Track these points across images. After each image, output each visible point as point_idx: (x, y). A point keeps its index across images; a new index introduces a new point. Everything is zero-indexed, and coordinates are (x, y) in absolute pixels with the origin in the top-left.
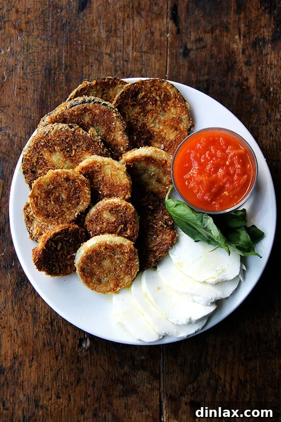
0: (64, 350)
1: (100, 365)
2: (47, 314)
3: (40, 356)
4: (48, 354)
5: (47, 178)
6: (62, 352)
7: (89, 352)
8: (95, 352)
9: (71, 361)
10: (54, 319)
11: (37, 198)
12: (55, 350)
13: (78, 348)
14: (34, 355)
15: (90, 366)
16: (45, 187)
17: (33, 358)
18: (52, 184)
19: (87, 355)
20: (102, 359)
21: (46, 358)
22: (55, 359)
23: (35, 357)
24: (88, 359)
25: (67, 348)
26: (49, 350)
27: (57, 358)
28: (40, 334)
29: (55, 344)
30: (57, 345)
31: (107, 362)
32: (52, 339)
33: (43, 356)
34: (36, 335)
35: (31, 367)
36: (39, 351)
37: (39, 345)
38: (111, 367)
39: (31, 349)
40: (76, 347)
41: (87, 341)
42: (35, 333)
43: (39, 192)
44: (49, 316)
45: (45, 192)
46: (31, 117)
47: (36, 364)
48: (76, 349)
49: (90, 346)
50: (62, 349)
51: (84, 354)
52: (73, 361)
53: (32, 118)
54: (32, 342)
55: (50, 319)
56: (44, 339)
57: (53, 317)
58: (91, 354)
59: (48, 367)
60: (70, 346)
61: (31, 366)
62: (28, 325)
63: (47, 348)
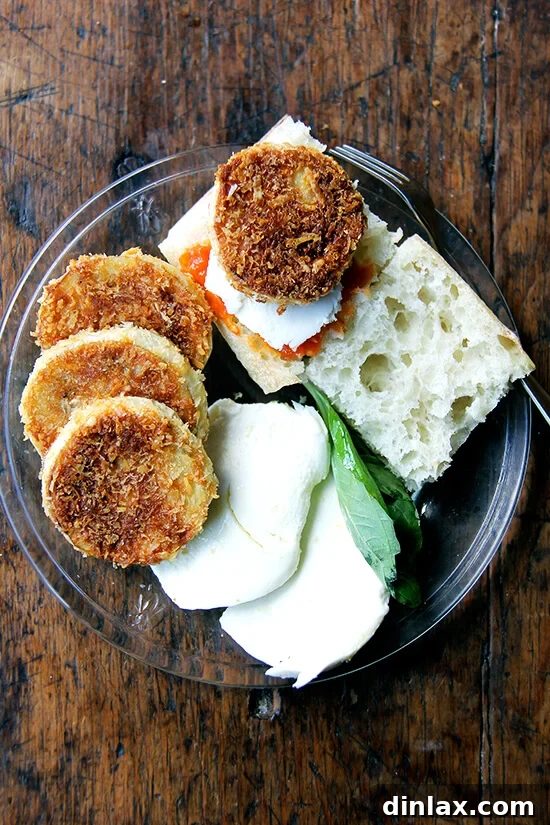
0: (208, 723)
1: (311, 765)
2: (163, 619)
3: (139, 739)
4: (164, 734)
5: (117, 266)
6: (203, 729)
7: (278, 729)
8: (296, 732)
9: (230, 752)
10: (181, 634)
11: (67, 302)
12: (183, 723)
13: (248, 718)
14: (125, 736)
15: (281, 769)
16: (101, 286)
17: (120, 746)
18: (122, 288)
19: (272, 739)
20: (317, 748)
21: (158, 746)
22: (183, 749)
23: (126, 743)
24: (275, 750)
25: (217, 717)
26: (167, 723)
27: (188, 744)
28: (141, 679)
29: (183, 705)
30: (188, 709)
31: (329, 759)
32: (174, 692)
33: (149, 739)
34: (129, 680)
35: (114, 769)
36: (138, 725)
37: (138, 708)
38: (341, 771)
39: (116, 720)
40: (243, 714)
41: (272, 699)
42: (125, 674)
43: (78, 290)
44: (168, 626)
45: (92, 298)
46: (112, 58)
47: (130, 763)
48: (243, 720)
49: (282, 710)
50: (202, 720)
51: (266, 734)
52: (235, 753)
53: (117, 62)
54: (117, 699)
55: (168, 632)
56: (151, 690)
57: (177, 629)
58: (286, 733)
59: (163, 770)
60: (226, 712)
61: (116, 769)
62: (105, 653)
63: (160, 717)
